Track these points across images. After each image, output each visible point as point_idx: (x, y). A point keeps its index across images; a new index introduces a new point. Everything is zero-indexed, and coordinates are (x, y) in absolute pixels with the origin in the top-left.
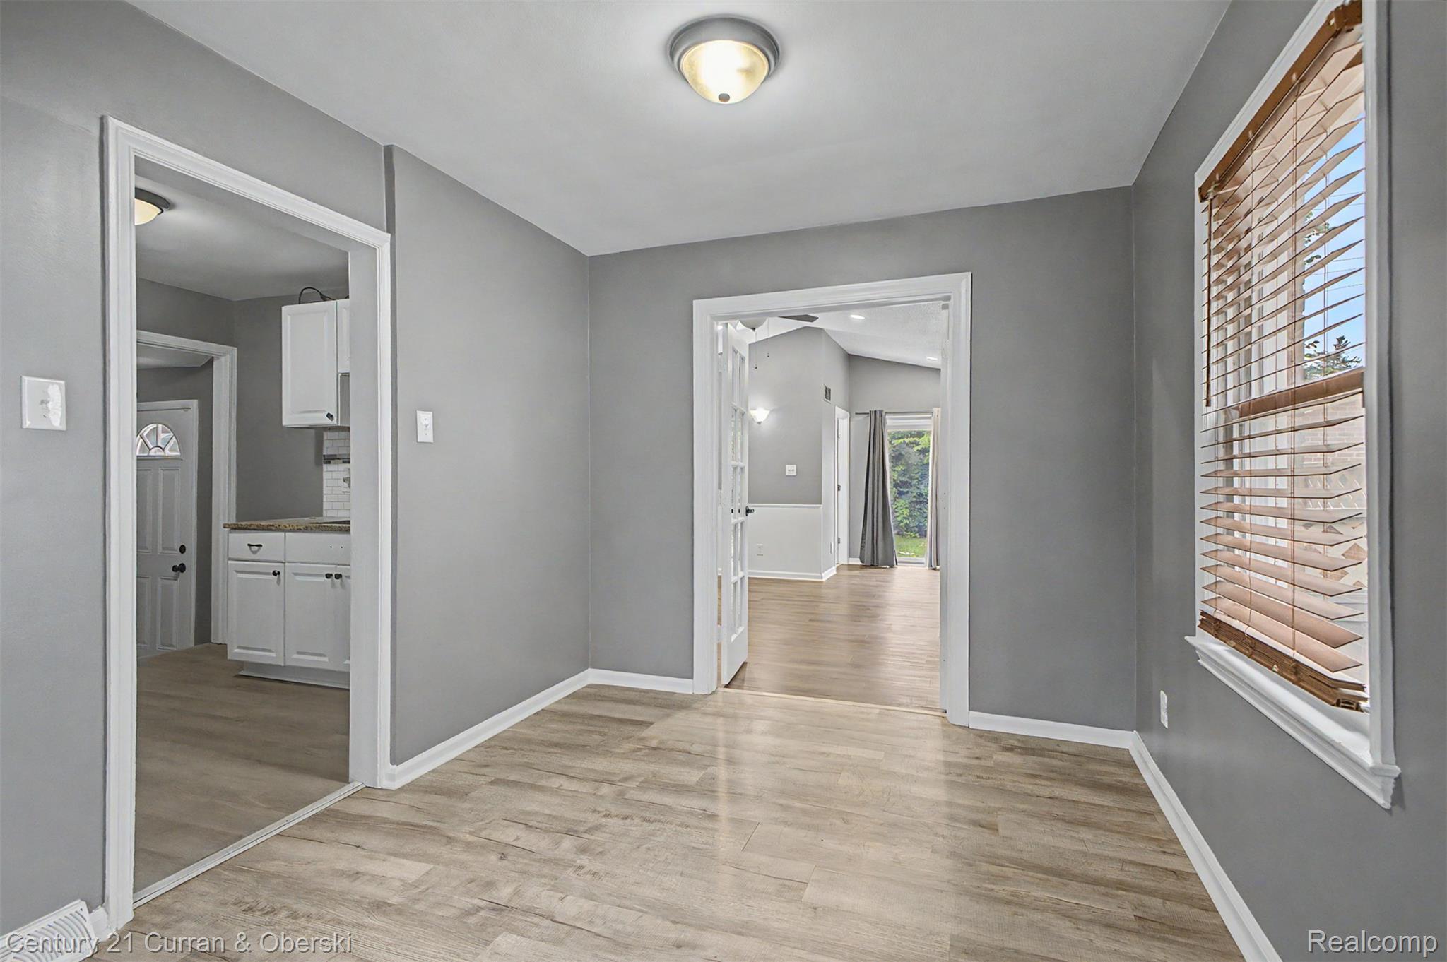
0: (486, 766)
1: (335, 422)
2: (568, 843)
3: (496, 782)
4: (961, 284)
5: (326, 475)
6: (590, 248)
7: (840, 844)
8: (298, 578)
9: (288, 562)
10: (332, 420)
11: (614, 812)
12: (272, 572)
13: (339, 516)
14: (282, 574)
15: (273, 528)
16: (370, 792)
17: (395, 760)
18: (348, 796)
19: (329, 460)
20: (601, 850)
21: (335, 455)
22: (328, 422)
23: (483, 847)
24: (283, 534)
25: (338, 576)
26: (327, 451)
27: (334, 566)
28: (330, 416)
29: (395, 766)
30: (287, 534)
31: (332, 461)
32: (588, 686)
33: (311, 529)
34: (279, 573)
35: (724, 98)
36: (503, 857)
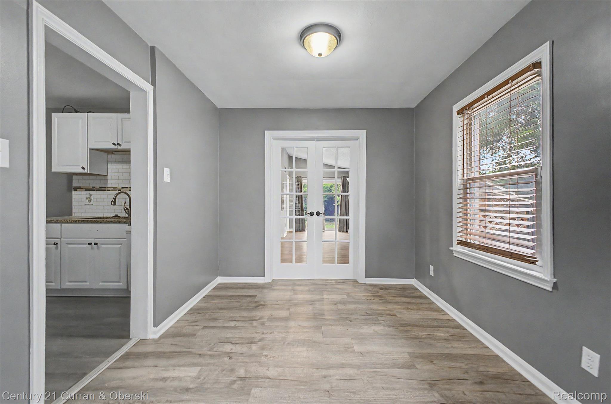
0: (196, 322)
1: (86, 171)
2: (254, 347)
3: (205, 327)
4: (363, 134)
5: (74, 196)
6: (220, 105)
7: (354, 329)
8: (69, 246)
9: (63, 238)
10: (84, 170)
11: (265, 332)
12: (53, 243)
13: (90, 215)
14: (59, 245)
15: (54, 222)
16: (142, 342)
17: (156, 325)
18: (135, 345)
19: (76, 189)
20: (270, 347)
21: (80, 187)
22: (82, 171)
23: (219, 355)
24: (59, 225)
25: (96, 244)
26: (74, 185)
27: (94, 239)
28: (83, 168)
29: (156, 328)
30: (63, 225)
31: (78, 190)
32: (219, 284)
33: (79, 222)
34: (57, 244)
35: (320, 55)
36: (230, 358)
